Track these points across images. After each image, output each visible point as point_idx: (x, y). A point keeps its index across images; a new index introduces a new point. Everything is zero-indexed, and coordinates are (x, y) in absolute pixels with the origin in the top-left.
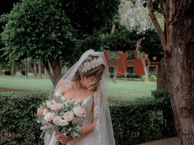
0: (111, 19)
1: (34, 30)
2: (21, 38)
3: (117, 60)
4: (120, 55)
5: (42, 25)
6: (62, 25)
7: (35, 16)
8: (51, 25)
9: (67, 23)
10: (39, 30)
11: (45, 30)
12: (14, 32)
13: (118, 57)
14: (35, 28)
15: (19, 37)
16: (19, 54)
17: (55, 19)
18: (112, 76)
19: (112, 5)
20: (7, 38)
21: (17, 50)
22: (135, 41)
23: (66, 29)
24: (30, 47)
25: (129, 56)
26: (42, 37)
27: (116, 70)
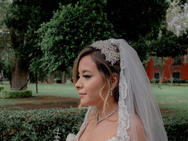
0: (159, 25)
1: (73, 37)
2: (60, 46)
3: (163, 66)
4: (165, 61)
5: (81, 32)
6: (104, 30)
7: (75, 23)
8: (92, 32)
9: (109, 28)
10: (78, 37)
11: (84, 37)
12: (53, 40)
13: (164, 63)
14: (74, 35)
15: (57, 46)
16: (57, 63)
17: (97, 24)
18: (157, 82)
19: (159, 10)
20: (46, 48)
21: (55, 60)
22: (185, 45)
23: (109, 35)
24: (68, 56)
25: (175, 62)
26: (81, 45)
27: (161, 76)
